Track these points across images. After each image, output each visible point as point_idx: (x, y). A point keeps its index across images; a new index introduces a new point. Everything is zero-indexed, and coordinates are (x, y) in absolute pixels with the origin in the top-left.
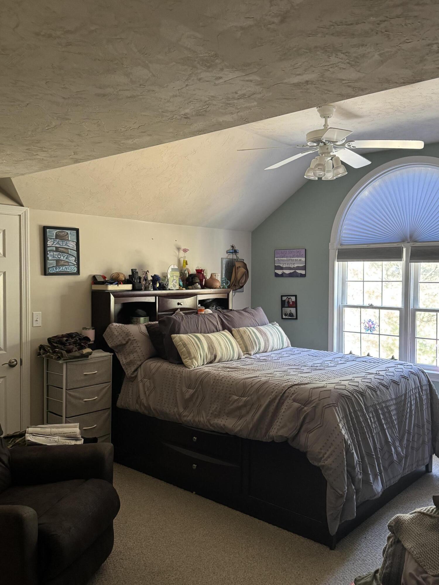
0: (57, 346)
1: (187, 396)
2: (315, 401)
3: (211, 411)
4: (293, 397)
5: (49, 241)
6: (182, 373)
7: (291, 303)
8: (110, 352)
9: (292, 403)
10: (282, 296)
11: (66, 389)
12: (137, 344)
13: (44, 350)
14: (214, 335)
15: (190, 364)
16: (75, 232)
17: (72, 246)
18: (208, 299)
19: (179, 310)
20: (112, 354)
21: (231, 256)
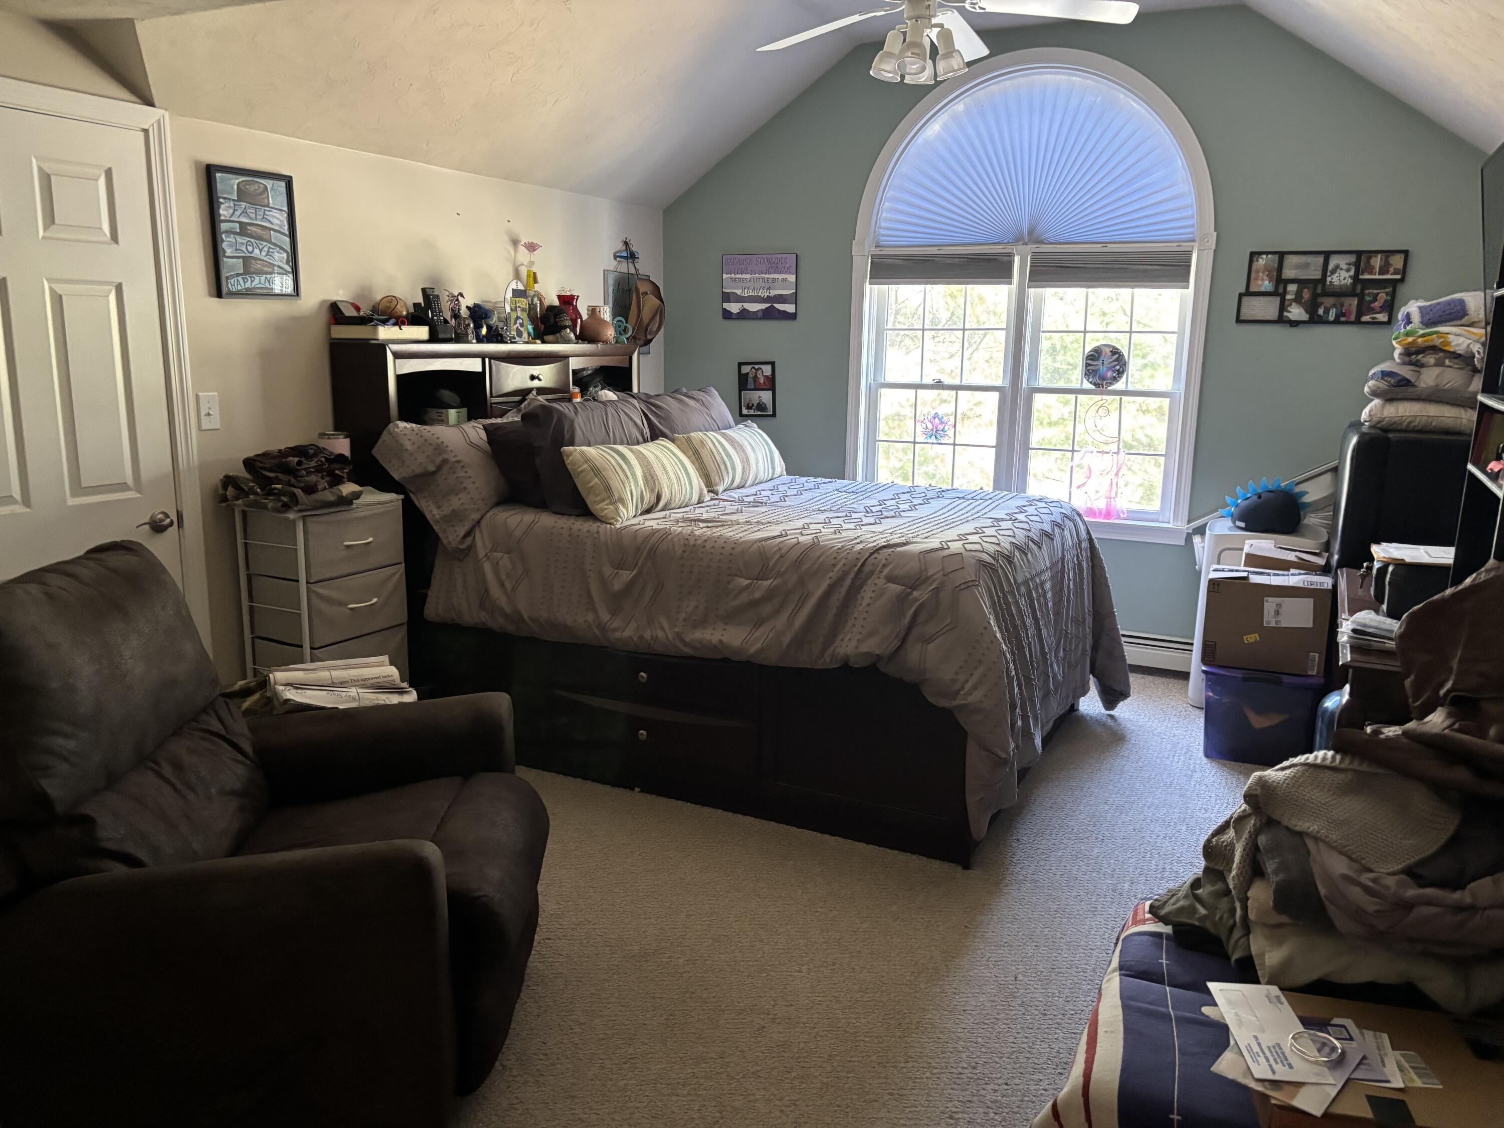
0: (277, 477)
1: (617, 586)
2: (935, 577)
3: (683, 616)
4: (886, 572)
5: (222, 206)
6: (596, 535)
7: (762, 381)
8: (397, 493)
9: (884, 584)
10: (740, 364)
11: (308, 583)
12: (466, 472)
13: (237, 487)
14: (648, 448)
15: (611, 515)
16: (283, 184)
17: (278, 222)
18: (584, 369)
19: (534, 392)
20: (402, 497)
21: (624, 267)
